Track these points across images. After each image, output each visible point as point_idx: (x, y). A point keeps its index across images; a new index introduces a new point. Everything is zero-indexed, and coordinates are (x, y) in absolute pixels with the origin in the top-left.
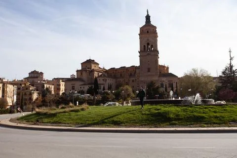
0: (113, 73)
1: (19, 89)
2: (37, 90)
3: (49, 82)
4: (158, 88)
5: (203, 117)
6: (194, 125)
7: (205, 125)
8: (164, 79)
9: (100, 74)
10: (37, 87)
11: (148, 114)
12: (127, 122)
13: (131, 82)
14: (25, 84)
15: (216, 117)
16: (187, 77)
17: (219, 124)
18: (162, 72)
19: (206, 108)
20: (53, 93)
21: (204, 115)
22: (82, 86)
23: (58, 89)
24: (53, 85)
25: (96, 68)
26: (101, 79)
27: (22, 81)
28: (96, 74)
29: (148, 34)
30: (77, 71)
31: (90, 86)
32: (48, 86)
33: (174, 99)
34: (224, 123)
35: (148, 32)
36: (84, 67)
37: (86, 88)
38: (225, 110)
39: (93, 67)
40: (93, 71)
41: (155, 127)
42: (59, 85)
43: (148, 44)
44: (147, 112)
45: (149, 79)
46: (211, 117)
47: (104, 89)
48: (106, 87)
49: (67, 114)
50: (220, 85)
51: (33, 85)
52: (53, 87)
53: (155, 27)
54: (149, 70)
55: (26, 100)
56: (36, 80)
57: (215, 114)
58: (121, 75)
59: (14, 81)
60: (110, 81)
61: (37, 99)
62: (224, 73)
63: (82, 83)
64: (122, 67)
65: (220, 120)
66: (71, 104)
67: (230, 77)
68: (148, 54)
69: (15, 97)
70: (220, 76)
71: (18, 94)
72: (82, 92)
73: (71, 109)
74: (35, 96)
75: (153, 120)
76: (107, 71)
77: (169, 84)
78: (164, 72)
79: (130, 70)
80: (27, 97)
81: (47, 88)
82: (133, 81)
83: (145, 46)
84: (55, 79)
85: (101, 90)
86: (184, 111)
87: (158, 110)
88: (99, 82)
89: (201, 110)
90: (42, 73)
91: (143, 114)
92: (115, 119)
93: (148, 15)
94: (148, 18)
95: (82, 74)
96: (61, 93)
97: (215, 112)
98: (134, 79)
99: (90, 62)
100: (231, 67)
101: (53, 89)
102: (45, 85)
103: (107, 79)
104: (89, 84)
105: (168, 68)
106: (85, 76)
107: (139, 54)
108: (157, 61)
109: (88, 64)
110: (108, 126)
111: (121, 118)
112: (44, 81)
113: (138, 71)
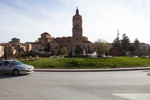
0: (58, 40)
1: (5, 48)
2: (16, 49)
3: (23, 44)
4: (82, 48)
5: (94, 64)
6: (89, 68)
7: (94, 68)
8: (85, 44)
9: (51, 40)
10: (16, 47)
11: (68, 63)
12: (56, 66)
13: (68, 45)
14: (9, 45)
15: (100, 64)
16: (96, 43)
17: (101, 67)
18: (84, 40)
19: (97, 59)
20: (25, 50)
21: (95, 63)
22: (41, 47)
23: (28, 48)
24: (25, 46)
25: (49, 37)
26: (52, 43)
27: (7, 43)
28: (49, 41)
29: (77, 20)
30: (39, 39)
31: (45, 47)
32: (22, 46)
33: (85, 55)
34: (104, 67)
35: (77, 18)
36: (43, 36)
37: (43, 48)
38: (106, 60)
39: (47, 36)
40: (47, 39)
41: (70, 69)
42: (29, 46)
43: (77, 25)
44: (68, 61)
45: (77, 44)
46: (98, 64)
47: (53, 49)
48: (54, 48)
49: (26, 62)
50: (112, 47)
51: (13, 46)
52: (25, 47)
53: (81, 16)
54: (77, 39)
55: (9, 54)
56: (15, 43)
57: (100, 63)
58: (63, 41)
59: (3, 43)
60: (56, 44)
61: (16, 54)
62: (114, 41)
63: (41, 45)
64: (63, 37)
65: (102, 65)
66: (31, 57)
67: (117, 43)
68: (77, 31)
69: (3, 52)
70: (113, 43)
71: (5, 51)
72: (41, 50)
73: (30, 59)
74: (14, 52)
75: (69, 65)
76: (55, 39)
77: (88, 47)
78: (85, 40)
79: (67, 39)
80: (10, 53)
81: (21, 48)
82: (69, 45)
83: (75, 26)
84: (26, 43)
85: (51, 49)
86: (86, 61)
87: (73, 60)
88: (50, 45)
89: (94, 60)
90: (19, 40)
91: (65, 62)
92: (51, 65)
93: (77, 9)
94: (77, 11)
95: (41, 40)
96: (29, 50)
97: (101, 61)
98: (69, 43)
99: (45, 34)
100: (118, 38)
101: (25, 48)
102: (21, 46)
103: (55, 43)
104: (45, 46)
105: (87, 38)
106: (43, 41)
107: (72, 31)
108: (81, 34)
109: (45, 35)
110: (47, 68)
111: (54, 64)
112: (20, 44)
113: (71, 39)
